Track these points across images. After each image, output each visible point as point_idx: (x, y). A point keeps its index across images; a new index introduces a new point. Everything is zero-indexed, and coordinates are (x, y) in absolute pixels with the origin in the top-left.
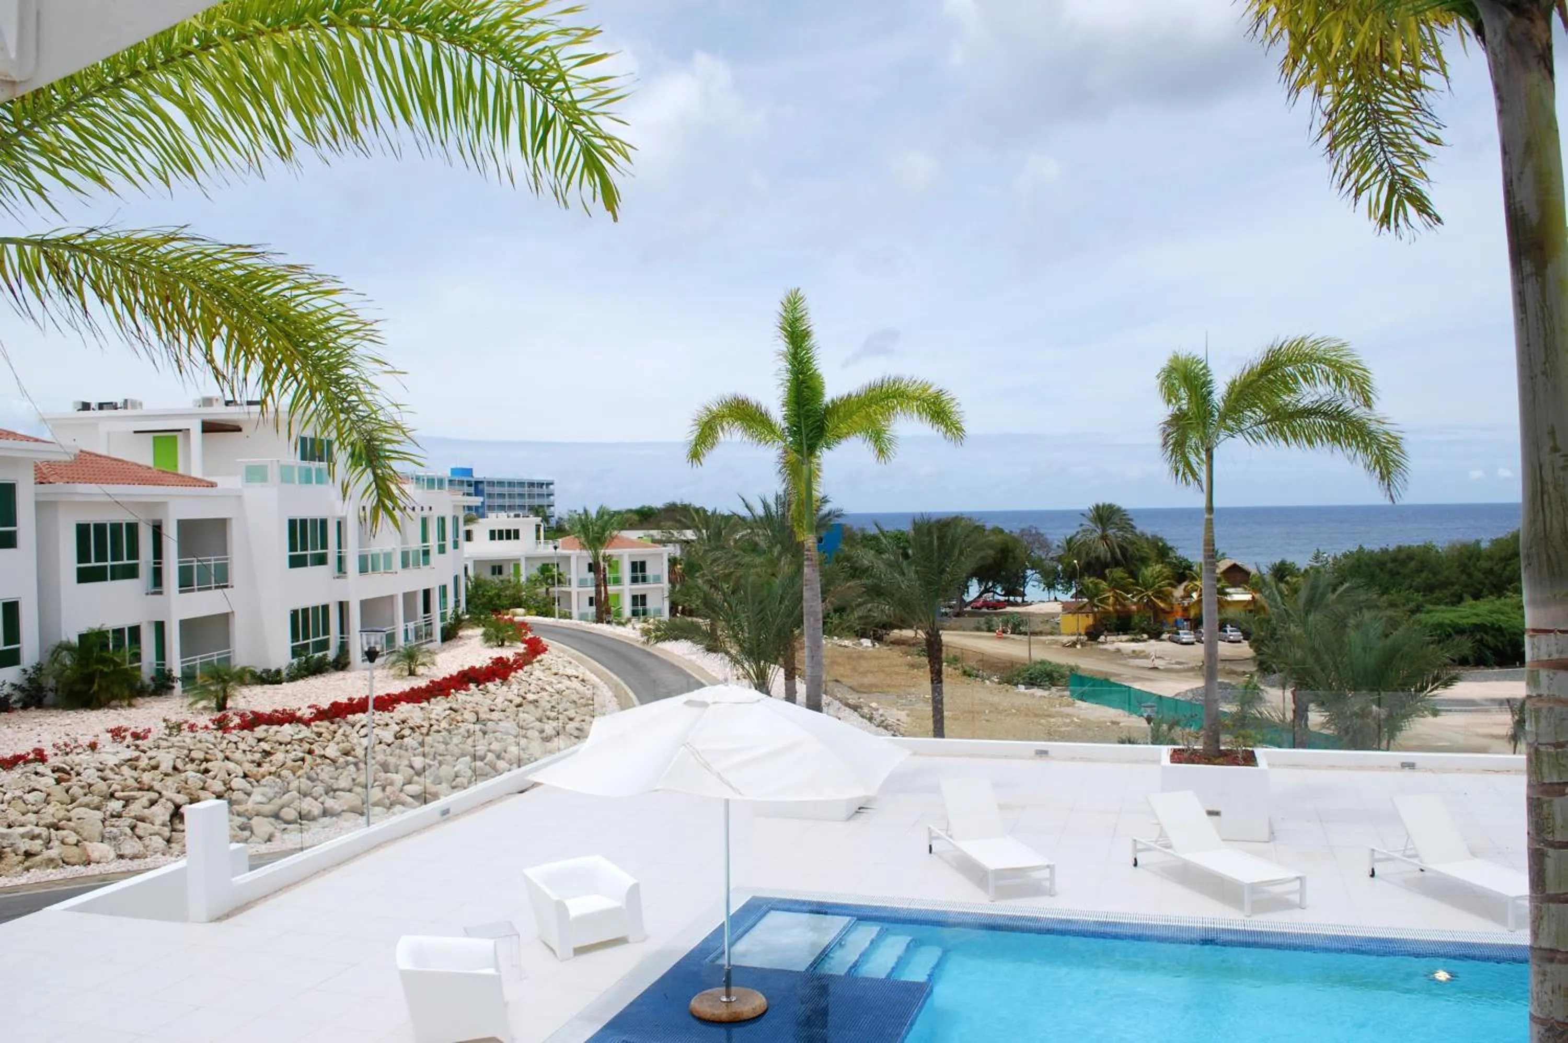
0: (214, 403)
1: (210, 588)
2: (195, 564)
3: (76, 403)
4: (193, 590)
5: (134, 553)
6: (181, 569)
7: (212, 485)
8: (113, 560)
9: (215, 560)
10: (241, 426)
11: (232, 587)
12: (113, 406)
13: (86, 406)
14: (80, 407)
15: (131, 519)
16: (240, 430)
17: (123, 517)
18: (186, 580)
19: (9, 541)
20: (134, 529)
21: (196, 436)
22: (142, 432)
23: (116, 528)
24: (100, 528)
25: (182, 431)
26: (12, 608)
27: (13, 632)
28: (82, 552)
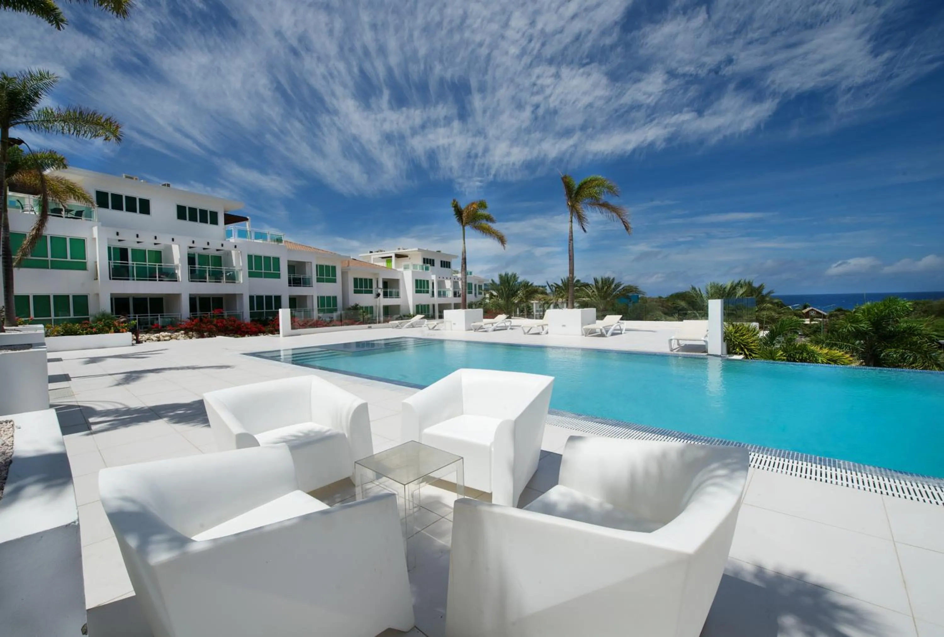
1: (393, 298)
2: (388, 291)
4: (388, 298)
5: (371, 286)
6: (383, 292)
7: (396, 270)
8: (364, 288)
9: (394, 290)
11: (400, 298)
15: (370, 277)
16: (407, 256)
17: (368, 277)
18: (385, 295)
19: (334, 281)
20: (371, 280)
21: (394, 258)
22: (383, 258)
23: (366, 280)
24: (361, 280)
25: (391, 257)
26: (335, 298)
27: (335, 304)
28: (356, 286)
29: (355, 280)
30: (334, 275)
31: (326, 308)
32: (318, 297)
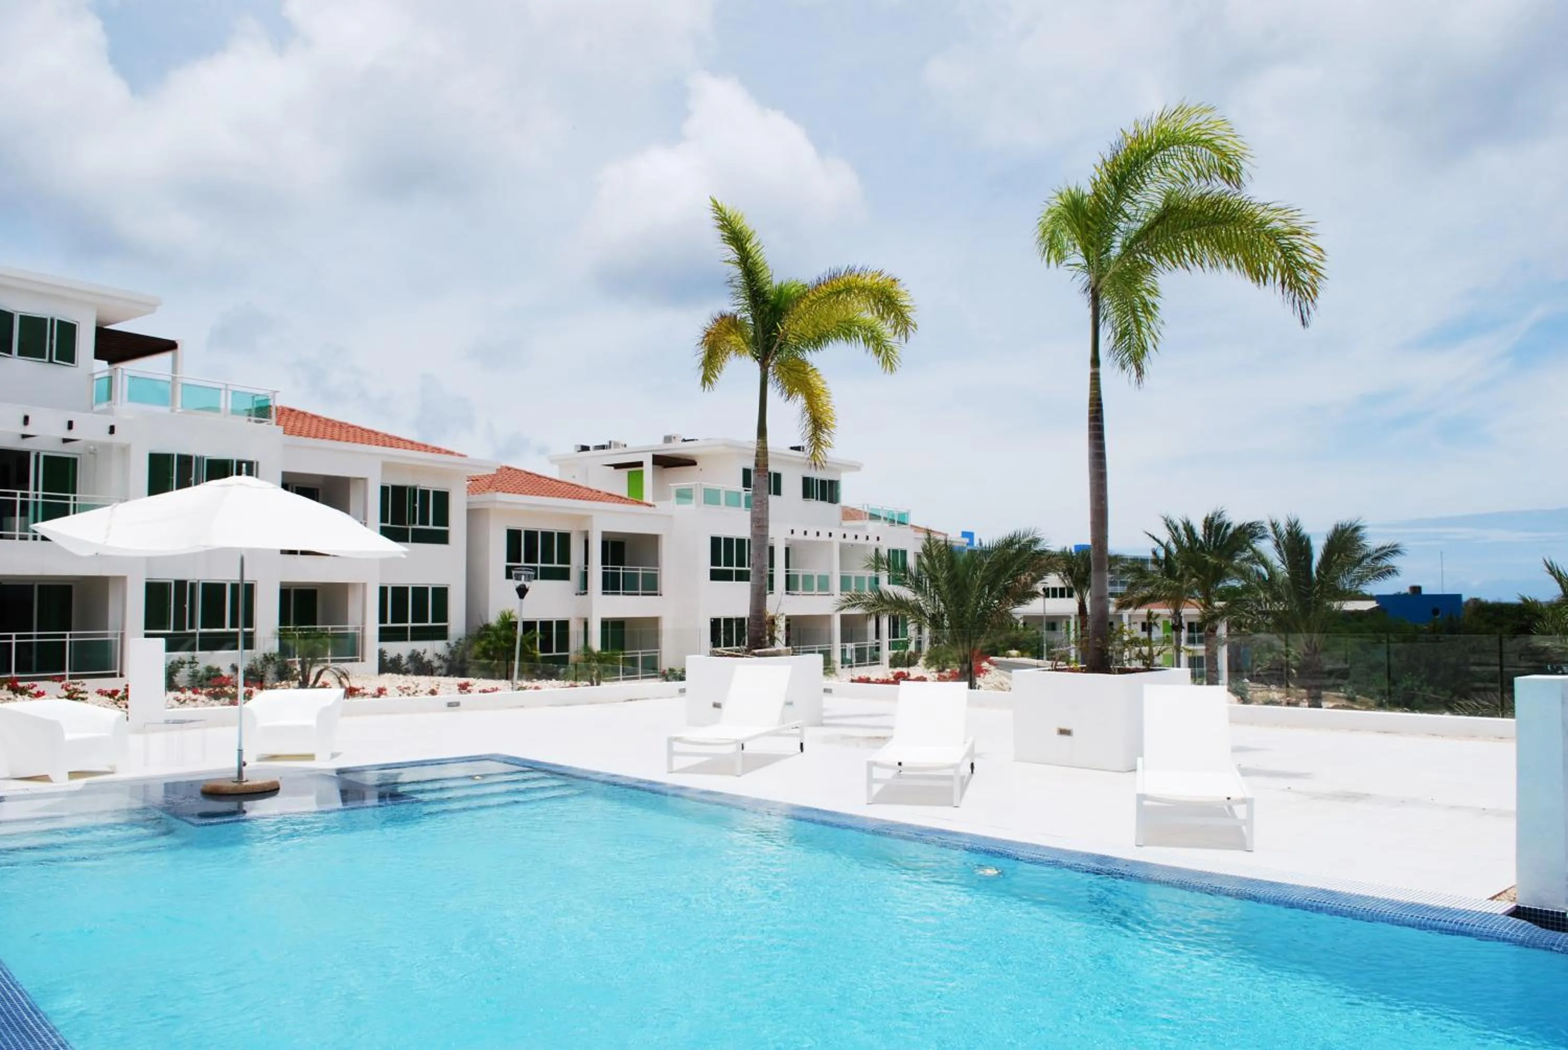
0: (673, 439)
1: (637, 594)
2: (621, 571)
3: (576, 446)
4: (618, 594)
5: (565, 557)
6: (605, 575)
7: (654, 506)
8: (542, 562)
9: (643, 570)
10: (697, 460)
11: (661, 595)
12: (603, 447)
13: (585, 448)
14: (579, 449)
15: (564, 528)
16: (694, 463)
17: (556, 527)
18: (611, 584)
19: (442, 538)
20: (565, 538)
21: (648, 467)
22: (617, 466)
23: (547, 536)
24: (531, 536)
25: (640, 464)
26: (441, 594)
27: (441, 612)
28: (513, 555)
29: (513, 536)
30: (442, 516)
31: (410, 624)
32: (383, 590)
